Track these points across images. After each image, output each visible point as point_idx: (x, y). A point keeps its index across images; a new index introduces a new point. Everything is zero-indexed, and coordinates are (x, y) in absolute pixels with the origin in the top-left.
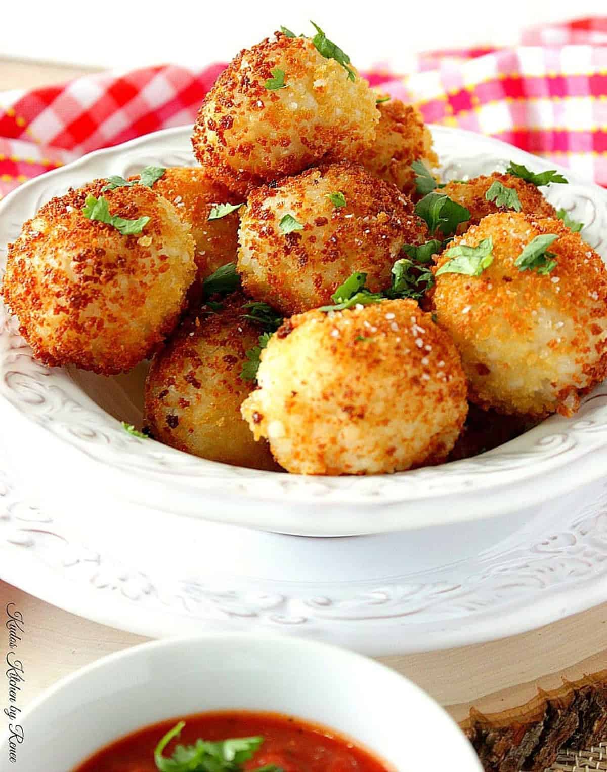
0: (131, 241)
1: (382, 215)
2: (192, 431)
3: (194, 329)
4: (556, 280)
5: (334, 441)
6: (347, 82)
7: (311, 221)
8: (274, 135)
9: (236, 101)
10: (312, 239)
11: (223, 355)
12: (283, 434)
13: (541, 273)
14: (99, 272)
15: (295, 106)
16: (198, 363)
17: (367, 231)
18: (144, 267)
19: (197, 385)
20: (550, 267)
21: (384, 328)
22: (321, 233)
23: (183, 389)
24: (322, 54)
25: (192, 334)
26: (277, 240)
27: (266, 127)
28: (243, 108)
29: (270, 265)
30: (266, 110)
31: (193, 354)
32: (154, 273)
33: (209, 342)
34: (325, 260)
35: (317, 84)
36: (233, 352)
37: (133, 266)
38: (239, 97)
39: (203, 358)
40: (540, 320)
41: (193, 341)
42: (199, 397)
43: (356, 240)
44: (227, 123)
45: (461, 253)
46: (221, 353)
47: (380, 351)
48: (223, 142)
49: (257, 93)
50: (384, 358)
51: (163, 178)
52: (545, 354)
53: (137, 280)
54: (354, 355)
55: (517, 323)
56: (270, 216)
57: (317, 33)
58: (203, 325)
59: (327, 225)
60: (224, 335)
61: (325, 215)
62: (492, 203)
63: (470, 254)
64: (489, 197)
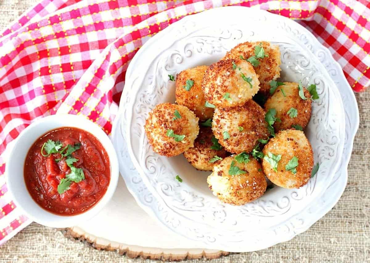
1: (254, 132)
4: (295, 174)
7: (232, 134)
10: (232, 140)
11: (204, 157)
16: (197, 157)
19: (197, 161)
20: (294, 171)
21: (245, 186)
22: (235, 138)
24: (244, 79)
25: (196, 149)
31: (196, 154)
33: (201, 153)
34: (235, 146)
36: (208, 158)
37: (180, 146)
40: (288, 182)
41: (197, 151)
42: (197, 163)
45: (272, 157)
51: (193, 86)
58: (200, 147)
59: (237, 137)
60: (205, 152)
61: (236, 132)
62: (289, 115)
63: (274, 158)
64: (288, 113)
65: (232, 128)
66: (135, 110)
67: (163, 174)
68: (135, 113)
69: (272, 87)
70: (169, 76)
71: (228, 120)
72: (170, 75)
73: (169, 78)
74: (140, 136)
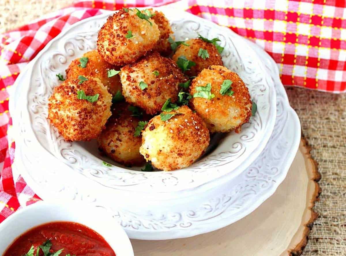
0: (95, 104)
1: (171, 75)
2: (120, 154)
3: (116, 122)
4: (233, 97)
5: (174, 162)
6: (150, 27)
7: (149, 83)
8: (130, 52)
9: (116, 43)
10: (151, 89)
11: (127, 130)
12: (157, 161)
13: (229, 95)
14: (87, 116)
15: (137, 43)
16: (119, 134)
17: (168, 83)
18: (100, 110)
19: (120, 141)
20: (231, 93)
21: (185, 126)
22: (153, 86)
23: (116, 142)
24: (140, 18)
25: (115, 124)
26: (140, 91)
27: (127, 50)
28: (119, 45)
29: (137, 98)
30: (127, 46)
31: (117, 131)
32: (103, 111)
33: (122, 127)
34: (157, 96)
35: (143, 33)
36: (131, 129)
37: (97, 112)
38: (117, 42)
39: (121, 132)
40: (231, 111)
41: (116, 126)
42: (121, 144)
43: (165, 87)
44: (114, 49)
45: (201, 90)
46: (126, 130)
47: (187, 136)
48: (113, 55)
49: (123, 40)
50: (188, 138)
51: (88, 62)
52: (233, 120)
53: (99, 115)
54: (179, 138)
55: (224, 113)
56: (134, 81)
57: (138, 11)
58: (119, 120)
59: (155, 83)
60: (126, 123)
61: (153, 80)
62: (200, 57)
63: (204, 90)
64: (199, 55)
65: (146, 77)
66: (31, 111)
67: (86, 162)
68: (32, 113)
69: (172, 44)
70: (57, 76)
71: (139, 71)
72: (58, 74)
73: (58, 78)
74: (45, 133)
